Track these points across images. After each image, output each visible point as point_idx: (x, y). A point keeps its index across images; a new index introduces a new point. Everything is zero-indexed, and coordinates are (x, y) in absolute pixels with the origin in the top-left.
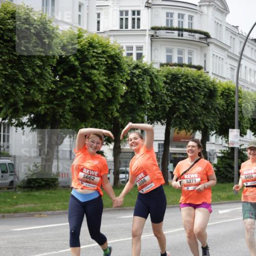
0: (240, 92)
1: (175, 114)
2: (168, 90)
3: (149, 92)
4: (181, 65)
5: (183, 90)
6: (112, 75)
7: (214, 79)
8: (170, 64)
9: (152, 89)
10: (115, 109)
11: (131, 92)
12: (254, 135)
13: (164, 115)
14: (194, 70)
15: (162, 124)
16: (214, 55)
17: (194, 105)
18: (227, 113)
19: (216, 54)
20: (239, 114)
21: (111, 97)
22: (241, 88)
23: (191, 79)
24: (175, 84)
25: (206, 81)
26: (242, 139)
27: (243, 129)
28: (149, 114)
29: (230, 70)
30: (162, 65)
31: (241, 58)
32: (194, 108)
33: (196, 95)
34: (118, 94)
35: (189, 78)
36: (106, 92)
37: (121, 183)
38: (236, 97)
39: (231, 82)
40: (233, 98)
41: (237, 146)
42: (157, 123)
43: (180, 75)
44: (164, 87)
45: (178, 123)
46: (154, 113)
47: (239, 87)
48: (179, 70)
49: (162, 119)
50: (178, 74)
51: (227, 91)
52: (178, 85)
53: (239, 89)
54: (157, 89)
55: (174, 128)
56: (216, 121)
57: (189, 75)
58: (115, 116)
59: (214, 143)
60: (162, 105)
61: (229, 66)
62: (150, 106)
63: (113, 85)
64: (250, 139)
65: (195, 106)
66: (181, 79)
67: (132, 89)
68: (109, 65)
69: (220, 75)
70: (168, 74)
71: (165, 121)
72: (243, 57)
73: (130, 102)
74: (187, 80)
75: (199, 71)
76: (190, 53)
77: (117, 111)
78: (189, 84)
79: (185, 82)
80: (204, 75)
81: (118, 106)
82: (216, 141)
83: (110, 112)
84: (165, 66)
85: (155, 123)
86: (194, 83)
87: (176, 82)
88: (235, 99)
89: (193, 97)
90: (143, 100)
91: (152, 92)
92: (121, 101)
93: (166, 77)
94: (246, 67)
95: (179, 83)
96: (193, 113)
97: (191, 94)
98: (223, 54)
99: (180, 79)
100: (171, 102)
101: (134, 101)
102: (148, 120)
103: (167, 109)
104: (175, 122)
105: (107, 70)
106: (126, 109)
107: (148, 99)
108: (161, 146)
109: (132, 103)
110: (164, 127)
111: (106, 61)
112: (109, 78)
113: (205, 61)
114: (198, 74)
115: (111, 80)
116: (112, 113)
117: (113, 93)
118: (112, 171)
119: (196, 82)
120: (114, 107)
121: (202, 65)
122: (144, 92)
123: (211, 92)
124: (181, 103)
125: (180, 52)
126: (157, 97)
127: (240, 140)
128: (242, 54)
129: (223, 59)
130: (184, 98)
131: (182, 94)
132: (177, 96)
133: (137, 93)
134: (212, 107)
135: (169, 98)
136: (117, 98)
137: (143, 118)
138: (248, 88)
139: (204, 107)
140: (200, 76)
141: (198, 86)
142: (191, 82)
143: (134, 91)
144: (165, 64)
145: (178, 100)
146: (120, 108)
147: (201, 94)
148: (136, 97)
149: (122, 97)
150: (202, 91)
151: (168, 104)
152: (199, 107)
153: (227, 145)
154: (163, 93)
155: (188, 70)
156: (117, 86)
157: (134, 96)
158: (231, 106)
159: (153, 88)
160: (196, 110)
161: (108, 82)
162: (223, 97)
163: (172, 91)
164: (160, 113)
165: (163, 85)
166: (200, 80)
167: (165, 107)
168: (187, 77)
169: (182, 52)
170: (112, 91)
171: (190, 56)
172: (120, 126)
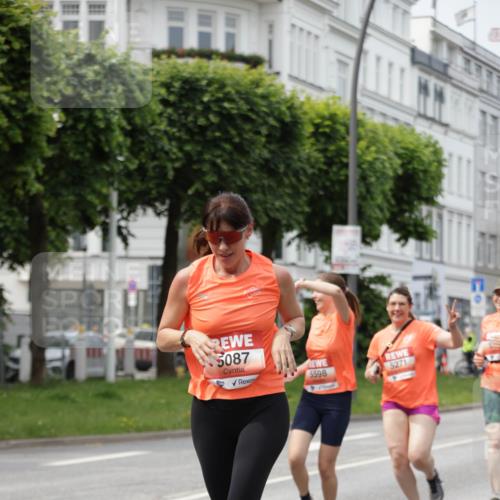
0: (363, 126)
1: (189, 187)
2: (171, 123)
3: (122, 129)
4: (206, 54)
5: (212, 124)
6: (24, 82)
7: (294, 91)
8: (178, 50)
9: (130, 121)
10: (33, 175)
11: (73, 127)
12: (399, 240)
13: (163, 190)
14: (242, 67)
15: (158, 214)
16: (293, 26)
17: (240, 162)
18: (328, 184)
19: (299, 24)
20: (358, 185)
21: (20, 140)
22: (364, 114)
23: (233, 92)
24: (190, 105)
25: (274, 96)
26: (367, 250)
27: (370, 224)
28: (123, 188)
29: (336, 66)
30: (156, 54)
31: (364, 34)
32: (242, 170)
33: (246, 136)
34: (39, 133)
35: (228, 89)
36: (9, 128)
37: (50, 373)
38: (351, 138)
39: (340, 98)
40: (343, 143)
41: (353, 270)
42: (145, 210)
43: (204, 82)
44: (161, 115)
45: (198, 210)
46: (135, 186)
47: (360, 110)
48: (200, 68)
49: (156, 199)
50: (198, 80)
51: (328, 123)
52: (199, 108)
53: (360, 116)
54: (143, 119)
55: (189, 225)
56: (299, 205)
57: (229, 82)
58: (31, 194)
59: (293, 264)
60: (156, 163)
61: (334, 57)
62: (126, 167)
63: (25, 110)
64: (390, 253)
65: (242, 164)
66: (206, 91)
67: (77, 120)
68: (15, 55)
69: (311, 80)
70: (172, 78)
71: (165, 207)
72: (369, 31)
73: (71, 155)
74: (221, 95)
75: (254, 71)
76: (231, 21)
77: (39, 179)
78: (226, 105)
79: (218, 101)
80: (267, 80)
81: (41, 166)
82: (299, 259)
83: (19, 183)
84: (164, 56)
85: (140, 211)
86: (242, 103)
87: (193, 101)
88: (347, 144)
89: (237, 140)
90: (107, 149)
91: (129, 128)
92: (49, 153)
93: (167, 86)
94: (378, 59)
95: (202, 102)
96: (239, 183)
97: (233, 132)
98: (317, 24)
99: (203, 91)
100: (180, 155)
101: (82, 154)
102: (120, 204)
103: (171, 174)
104: (191, 208)
105: (10, 68)
106: (63, 175)
107: (120, 146)
108: (155, 274)
109: (78, 157)
110: (163, 221)
111: (7, 42)
112: (15, 89)
113: (271, 43)
114: (250, 77)
115: (22, 94)
116: (25, 184)
117: (25, 131)
118: (26, 341)
119: (248, 101)
120: (29, 169)
121: (263, 53)
122: (109, 128)
123: (286, 128)
124: (207, 157)
125: (205, 19)
126: (142, 142)
127: (362, 255)
128: (366, 23)
129: (317, 37)
130: (215, 143)
131: (209, 134)
132: (197, 138)
133: (88, 131)
134: (288, 166)
135: (174, 143)
136: (36, 145)
137: (105, 198)
138: (384, 115)
139: (267, 168)
140: (257, 84)
141: (251, 110)
142: (231, 101)
143: (81, 126)
144: (164, 52)
145: (199, 148)
146: (45, 170)
147: (258, 133)
148: (86, 141)
149: (50, 140)
150: (262, 125)
151: (173, 161)
152: (254, 168)
153: (327, 268)
154: (158, 131)
155: (225, 69)
156: (36, 112)
157: (81, 139)
158: (336, 163)
159: (133, 118)
160: (246, 175)
161: (14, 102)
162: (318, 141)
163: (184, 125)
164: (151, 185)
165: (158, 108)
166: (256, 95)
167: (165, 167)
168: (222, 86)
169: (209, 18)
170: (23, 125)
171: (231, 30)
172: (47, 219)
